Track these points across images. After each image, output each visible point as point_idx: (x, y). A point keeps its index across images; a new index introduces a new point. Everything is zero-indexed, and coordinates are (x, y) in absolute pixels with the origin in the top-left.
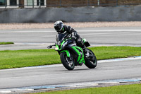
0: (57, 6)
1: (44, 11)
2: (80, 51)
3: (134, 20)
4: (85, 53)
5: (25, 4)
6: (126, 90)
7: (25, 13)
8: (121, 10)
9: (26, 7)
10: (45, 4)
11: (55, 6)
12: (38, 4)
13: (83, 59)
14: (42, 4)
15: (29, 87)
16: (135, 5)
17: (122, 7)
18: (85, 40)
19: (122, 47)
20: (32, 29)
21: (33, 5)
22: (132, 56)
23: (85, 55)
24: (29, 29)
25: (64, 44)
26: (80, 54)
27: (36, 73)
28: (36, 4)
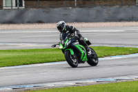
0: (35, 7)
1: (22, 12)
2: (83, 49)
3: (110, 21)
4: (87, 51)
5: (4, 5)
6: (103, 89)
7: (4, 14)
8: (98, 11)
9: (4, 8)
10: (24, 5)
11: (33, 8)
12: (16, 5)
13: (85, 57)
14: (21, 5)
15: (8, 86)
16: (111, 6)
17: (99, 8)
18: (87, 39)
19: (99, 47)
20: (10, 30)
21: (12, 7)
22: (109, 56)
23: (87, 54)
24: (7, 30)
25: (67, 43)
26: (83, 52)
27: (15, 73)
28: (14, 5)
